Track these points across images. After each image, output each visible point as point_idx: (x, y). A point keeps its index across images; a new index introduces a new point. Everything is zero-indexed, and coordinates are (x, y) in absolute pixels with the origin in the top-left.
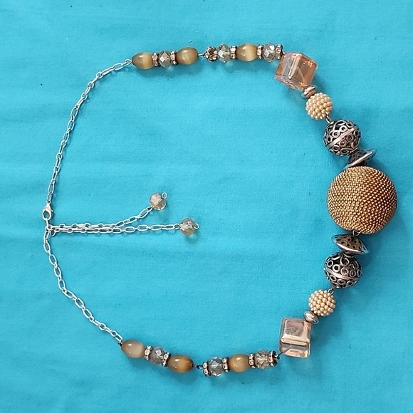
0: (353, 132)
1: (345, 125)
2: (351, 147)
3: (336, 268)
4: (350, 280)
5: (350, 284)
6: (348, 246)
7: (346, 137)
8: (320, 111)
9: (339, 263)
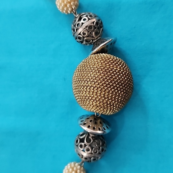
0: (93, 23)
1: (87, 16)
2: (93, 37)
3: (81, 146)
4: (93, 157)
5: (94, 160)
6: (89, 127)
7: (87, 27)
8: (66, 5)
9: (83, 142)
